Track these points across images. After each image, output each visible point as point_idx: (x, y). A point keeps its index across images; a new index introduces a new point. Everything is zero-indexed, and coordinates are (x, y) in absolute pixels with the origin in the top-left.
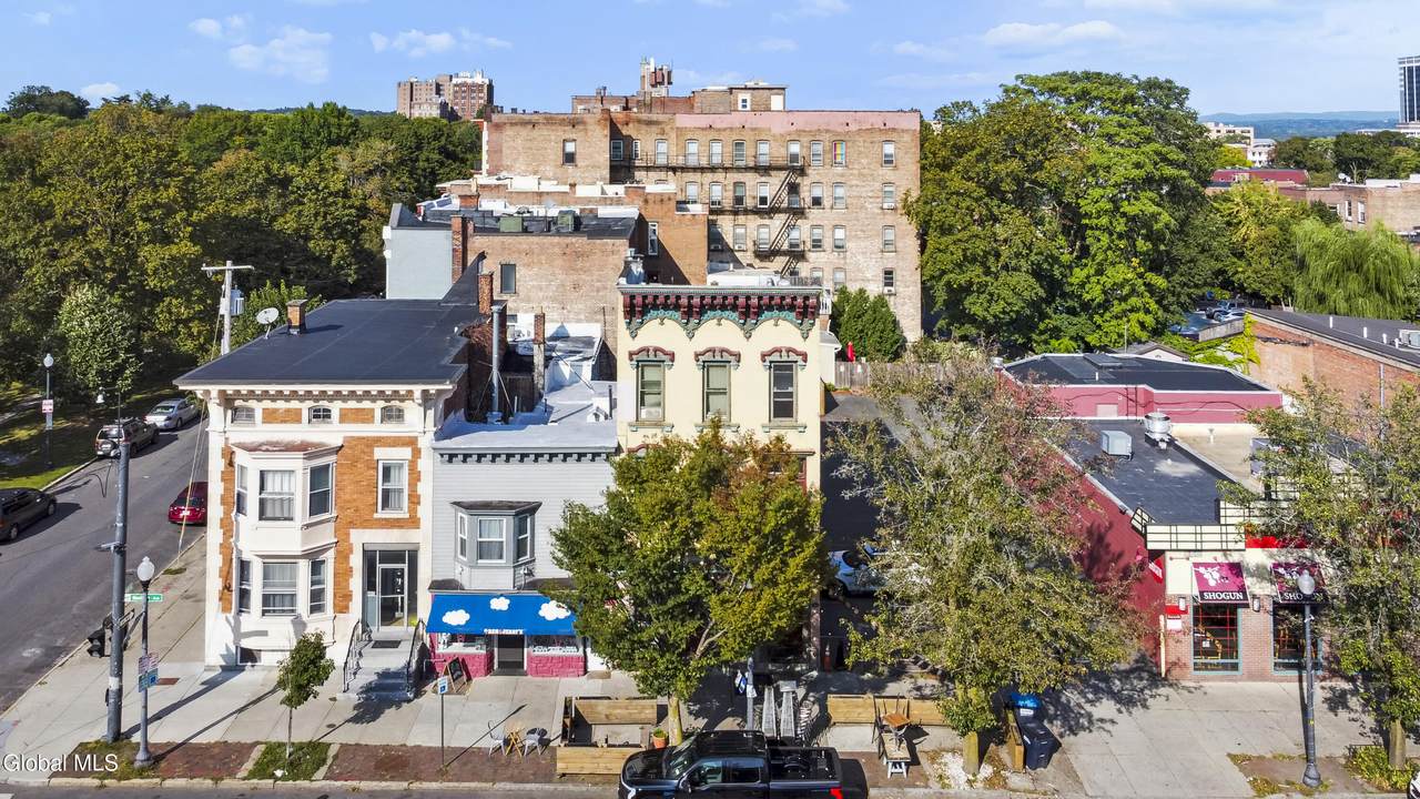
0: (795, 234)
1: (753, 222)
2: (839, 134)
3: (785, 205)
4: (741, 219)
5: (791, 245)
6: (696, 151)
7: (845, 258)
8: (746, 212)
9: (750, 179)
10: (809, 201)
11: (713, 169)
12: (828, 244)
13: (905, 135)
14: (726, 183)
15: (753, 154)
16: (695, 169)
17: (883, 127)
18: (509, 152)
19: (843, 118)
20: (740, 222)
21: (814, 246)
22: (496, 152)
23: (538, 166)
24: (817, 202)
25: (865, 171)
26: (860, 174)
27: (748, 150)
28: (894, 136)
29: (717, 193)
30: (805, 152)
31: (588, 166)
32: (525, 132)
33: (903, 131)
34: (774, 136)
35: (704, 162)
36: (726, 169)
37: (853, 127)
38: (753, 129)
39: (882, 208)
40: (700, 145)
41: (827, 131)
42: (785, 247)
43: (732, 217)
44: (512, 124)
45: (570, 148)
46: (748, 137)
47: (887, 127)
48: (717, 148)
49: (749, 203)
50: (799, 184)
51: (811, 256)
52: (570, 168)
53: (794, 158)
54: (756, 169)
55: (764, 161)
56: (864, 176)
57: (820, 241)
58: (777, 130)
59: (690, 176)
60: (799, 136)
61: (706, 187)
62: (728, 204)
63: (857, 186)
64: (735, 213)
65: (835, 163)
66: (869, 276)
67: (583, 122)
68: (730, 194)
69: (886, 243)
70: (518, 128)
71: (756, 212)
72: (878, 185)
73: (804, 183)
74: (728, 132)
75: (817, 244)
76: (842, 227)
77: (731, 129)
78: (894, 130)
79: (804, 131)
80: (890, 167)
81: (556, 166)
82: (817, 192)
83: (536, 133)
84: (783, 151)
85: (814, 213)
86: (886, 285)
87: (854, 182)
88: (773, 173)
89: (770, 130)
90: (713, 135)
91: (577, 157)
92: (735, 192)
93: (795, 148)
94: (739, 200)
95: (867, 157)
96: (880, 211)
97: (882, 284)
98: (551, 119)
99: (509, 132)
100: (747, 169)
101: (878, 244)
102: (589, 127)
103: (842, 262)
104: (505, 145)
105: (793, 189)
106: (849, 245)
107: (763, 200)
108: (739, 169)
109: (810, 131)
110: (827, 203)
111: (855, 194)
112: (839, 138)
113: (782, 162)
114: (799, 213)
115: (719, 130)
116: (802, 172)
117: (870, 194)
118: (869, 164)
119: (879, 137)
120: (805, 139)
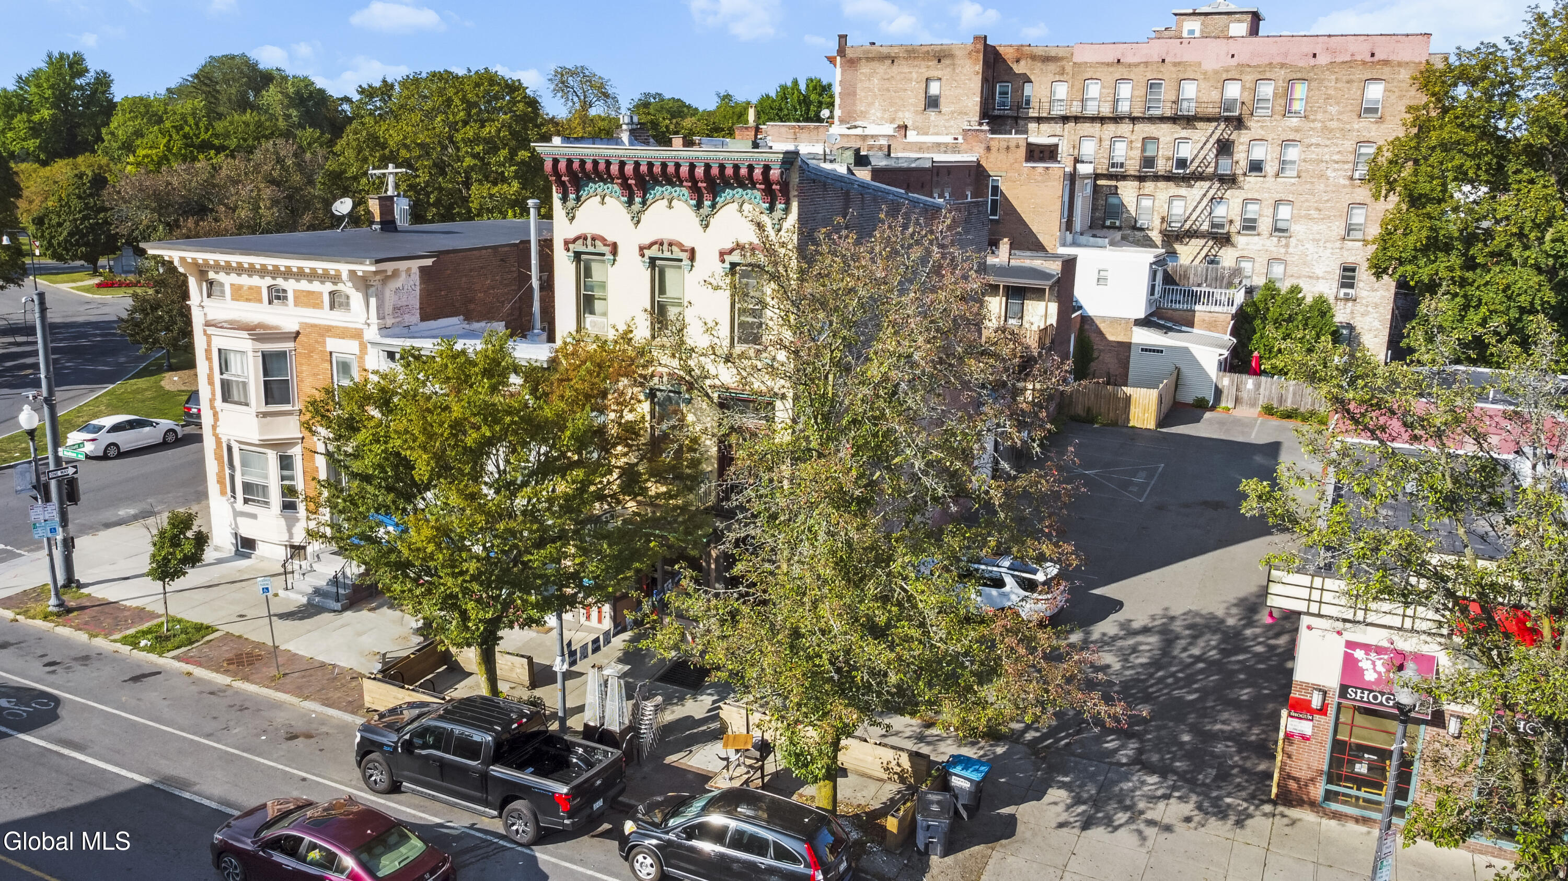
0: (1220, 211)
1: (1164, 190)
2: (1300, 70)
3: (1210, 170)
4: (1149, 186)
5: (1213, 225)
6: (1097, 96)
7: (1287, 246)
8: (1156, 178)
9: (1165, 132)
10: (1243, 165)
11: (1116, 119)
12: (1264, 225)
13: (1402, 70)
14: (1133, 138)
15: (1174, 98)
16: (1093, 119)
17: (1369, 59)
18: (863, 94)
19: (1307, 47)
20: (1146, 191)
21: (1245, 228)
22: (849, 94)
23: (896, 112)
24: (1256, 167)
25: (1334, 124)
26: (1325, 128)
27: (1166, 93)
28: (1386, 72)
29: (1120, 151)
30: (1247, 97)
31: (953, 113)
32: (882, 68)
33: (1400, 64)
34: (1205, 73)
35: (1106, 111)
36: (1134, 120)
37: (1323, 60)
38: (1175, 64)
39: (1352, 178)
40: (1103, 87)
41: (1282, 66)
42: (1205, 227)
43: (1136, 183)
44: (869, 59)
45: (934, 89)
46: (1168, 73)
47: (1376, 59)
48: (1125, 90)
49: (1162, 166)
50: (1233, 142)
51: (1241, 241)
52: (932, 114)
53: (1229, 105)
54: (1174, 119)
55: (1189, 108)
56: (1331, 131)
57: (1254, 220)
58: (1210, 65)
59: (1086, 128)
60: (1242, 73)
61: (1106, 144)
62: (1133, 167)
63: (1318, 145)
64: (1141, 179)
65: (1287, 112)
66: (1319, 271)
67: (950, 56)
68: (1137, 154)
69: (1350, 229)
70: (875, 64)
71: (1169, 178)
72: (1349, 145)
73: (1241, 139)
74: (1142, 68)
75: (1250, 226)
76: (1290, 202)
77: (1146, 64)
78: (1386, 62)
79: (1249, 66)
80: (1372, 118)
81: (916, 112)
82: (1258, 153)
83: (895, 69)
84: (1215, 95)
85: (1252, 182)
86: (1344, 285)
87: (1314, 141)
88: (1199, 125)
89: (1200, 64)
90: (1119, 72)
91: (942, 101)
92: (1144, 149)
93: (1233, 91)
94: (1149, 162)
95: (1338, 103)
96: (1347, 182)
97: (1335, 285)
98: (914, 51)
99: (865, 69)
100: (1162, 119)
101: (1338, 228)
102: (958, 62)
103: (1283, 250)
104: (859, 85)
105: (1225, 148)
106: (1295, 228)
107: (1182, 163)
108: (1152, 120)
109: (1258, 66)
110: (1270, 168)
111: (1314, 156)
112: (1299, 75)
113: (1212, 111)
114: (1229, 181)
115: (1130, 65)
116: (1239, 123)
117: (1336, 157)
118: (1340, 113)
119: (1359, 74)
120: (1249, 78)
